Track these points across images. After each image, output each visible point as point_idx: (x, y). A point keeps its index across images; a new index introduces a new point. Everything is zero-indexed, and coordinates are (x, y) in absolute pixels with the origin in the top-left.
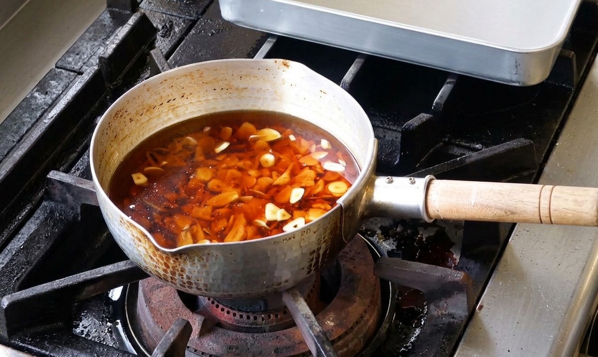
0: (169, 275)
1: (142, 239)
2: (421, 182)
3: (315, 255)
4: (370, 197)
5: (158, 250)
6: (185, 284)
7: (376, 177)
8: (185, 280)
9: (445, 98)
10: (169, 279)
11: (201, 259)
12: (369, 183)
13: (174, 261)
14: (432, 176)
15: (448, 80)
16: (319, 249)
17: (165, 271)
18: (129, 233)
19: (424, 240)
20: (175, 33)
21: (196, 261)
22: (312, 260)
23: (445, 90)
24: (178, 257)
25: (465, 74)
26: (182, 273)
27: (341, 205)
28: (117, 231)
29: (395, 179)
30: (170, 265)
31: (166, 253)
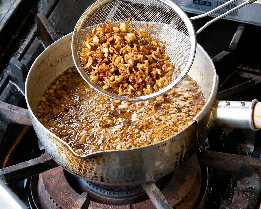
0: (82, 172)
1: (64, 148)
2: (249, 104)
4: (215, 113)
5: (75, 156)
6: (93, 177)
7: (218, 101)
9: (237, 41)
10: (82, 175)
11: (104, 161)
12: (214, 105)
13: (86, 163)
14: (257, 100)
16: (182, 151)
17: (79, 170)
18: (54, 145)
19: (227, 135)
21: (101, 162)
22: (178, 158)
23: (237, 35)
24: (88, 160)
25: (250, 23)
26: (91, 171)
27: (196, 121)
29: (232, 102)
30: (83, 165)
31: (80, 158)
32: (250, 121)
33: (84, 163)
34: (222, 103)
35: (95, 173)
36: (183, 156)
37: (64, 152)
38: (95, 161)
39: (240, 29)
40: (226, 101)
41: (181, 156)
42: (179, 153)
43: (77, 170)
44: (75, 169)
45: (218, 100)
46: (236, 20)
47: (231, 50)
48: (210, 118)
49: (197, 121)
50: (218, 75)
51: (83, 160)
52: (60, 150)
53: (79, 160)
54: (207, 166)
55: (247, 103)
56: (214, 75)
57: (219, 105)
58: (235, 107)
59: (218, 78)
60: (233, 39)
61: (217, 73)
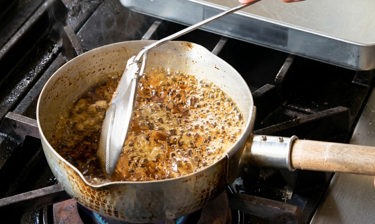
0: (94, 204)
1: (75, 176)
2: (288, 140)
3: (205, 193)
4: (249, 150)
5: (86, 185)
6: (106, 211)
8: (107, 208)
10: (94, 207)
11: (119, 193)
13: (99, 194)
14: (296, 137)
15: (287, 59)
17: (92, 201)
18: (65, 172)
20: (82, 13)
21: (116, 195)
23: (284, 68)
24: (102, 191)
26: (104, 203)
28: (56, 170)
30: (95, 197)
31: (93, 188)
32: (287, 160)
33: (97, 195)
34: (257, 139)
35: (109, 206)
36: (210, 195)
37: (74, 180)
38: (109, 194)
39: (289, 61)
40: (262, 136)
41: (208, 194)
42: (205, 191)
43: (88, 201)
44: (86, 200)
45: (253, 134)
46: (285, 50)
47: (276, 83)
48: (243, 153)
49: (228, 157)
50: (255, 107)
51: (95, 190)
52: (71, 178)
53: (91, 190)
54: (239, 211)
55: (285, 139)
56: (251, 105)
57: (254, 140)
58: (271, 143)
59: (255, 109)
60: (280, 71)
61: (255, 104)
